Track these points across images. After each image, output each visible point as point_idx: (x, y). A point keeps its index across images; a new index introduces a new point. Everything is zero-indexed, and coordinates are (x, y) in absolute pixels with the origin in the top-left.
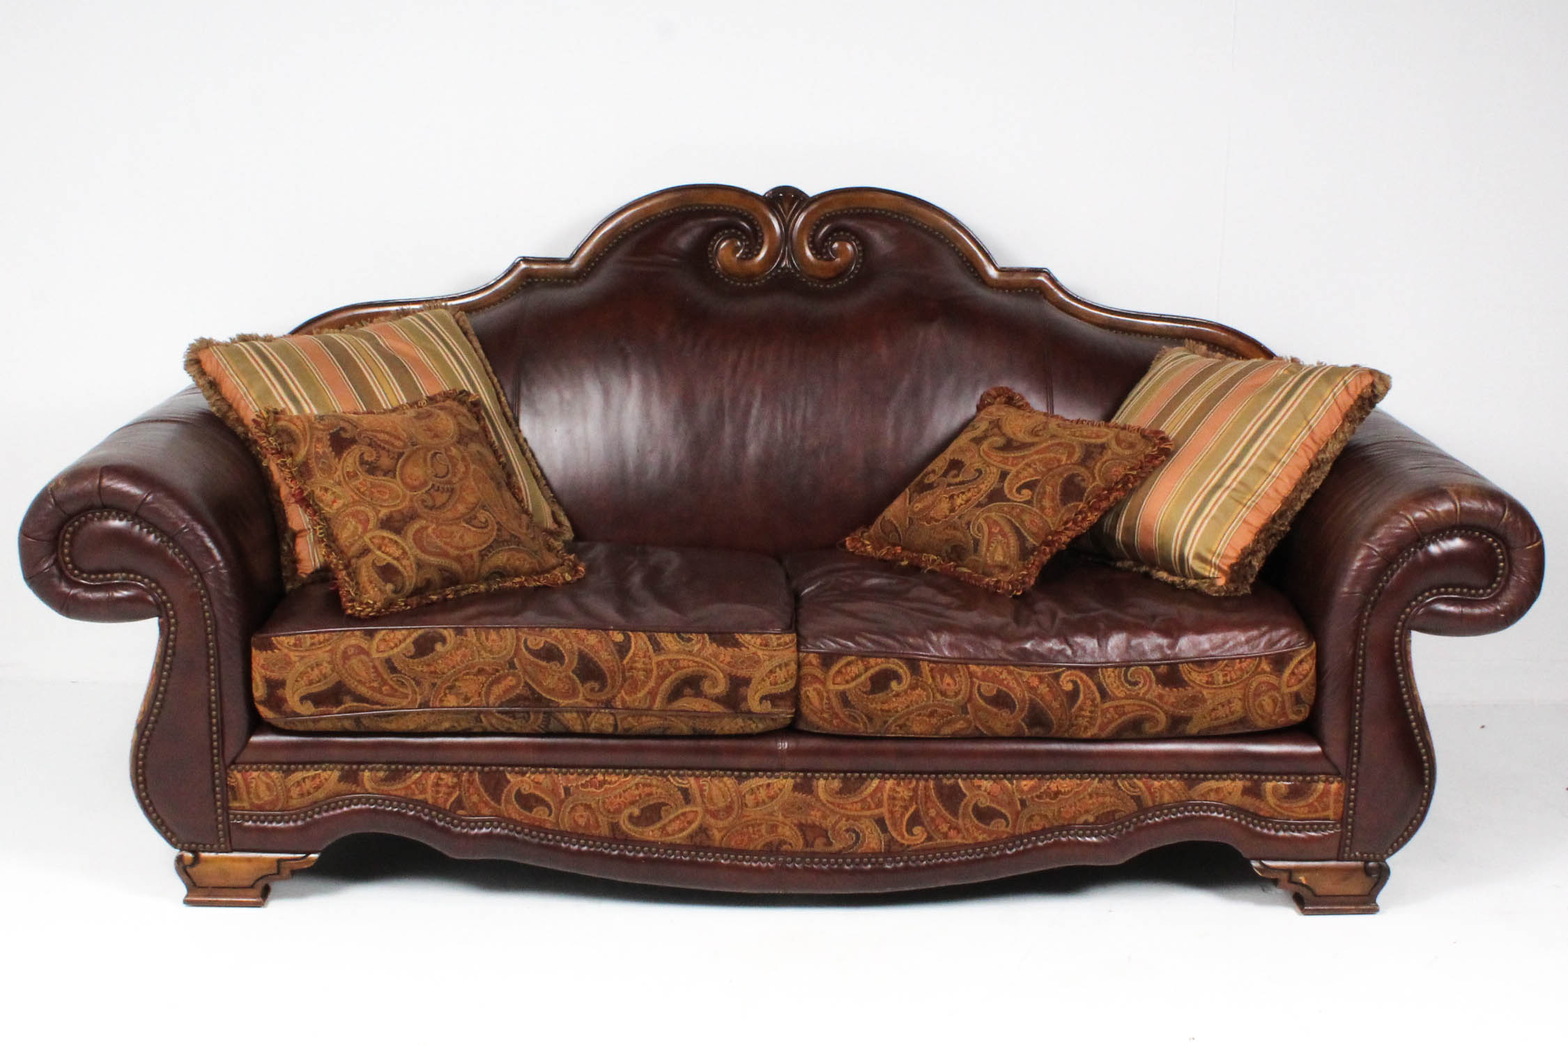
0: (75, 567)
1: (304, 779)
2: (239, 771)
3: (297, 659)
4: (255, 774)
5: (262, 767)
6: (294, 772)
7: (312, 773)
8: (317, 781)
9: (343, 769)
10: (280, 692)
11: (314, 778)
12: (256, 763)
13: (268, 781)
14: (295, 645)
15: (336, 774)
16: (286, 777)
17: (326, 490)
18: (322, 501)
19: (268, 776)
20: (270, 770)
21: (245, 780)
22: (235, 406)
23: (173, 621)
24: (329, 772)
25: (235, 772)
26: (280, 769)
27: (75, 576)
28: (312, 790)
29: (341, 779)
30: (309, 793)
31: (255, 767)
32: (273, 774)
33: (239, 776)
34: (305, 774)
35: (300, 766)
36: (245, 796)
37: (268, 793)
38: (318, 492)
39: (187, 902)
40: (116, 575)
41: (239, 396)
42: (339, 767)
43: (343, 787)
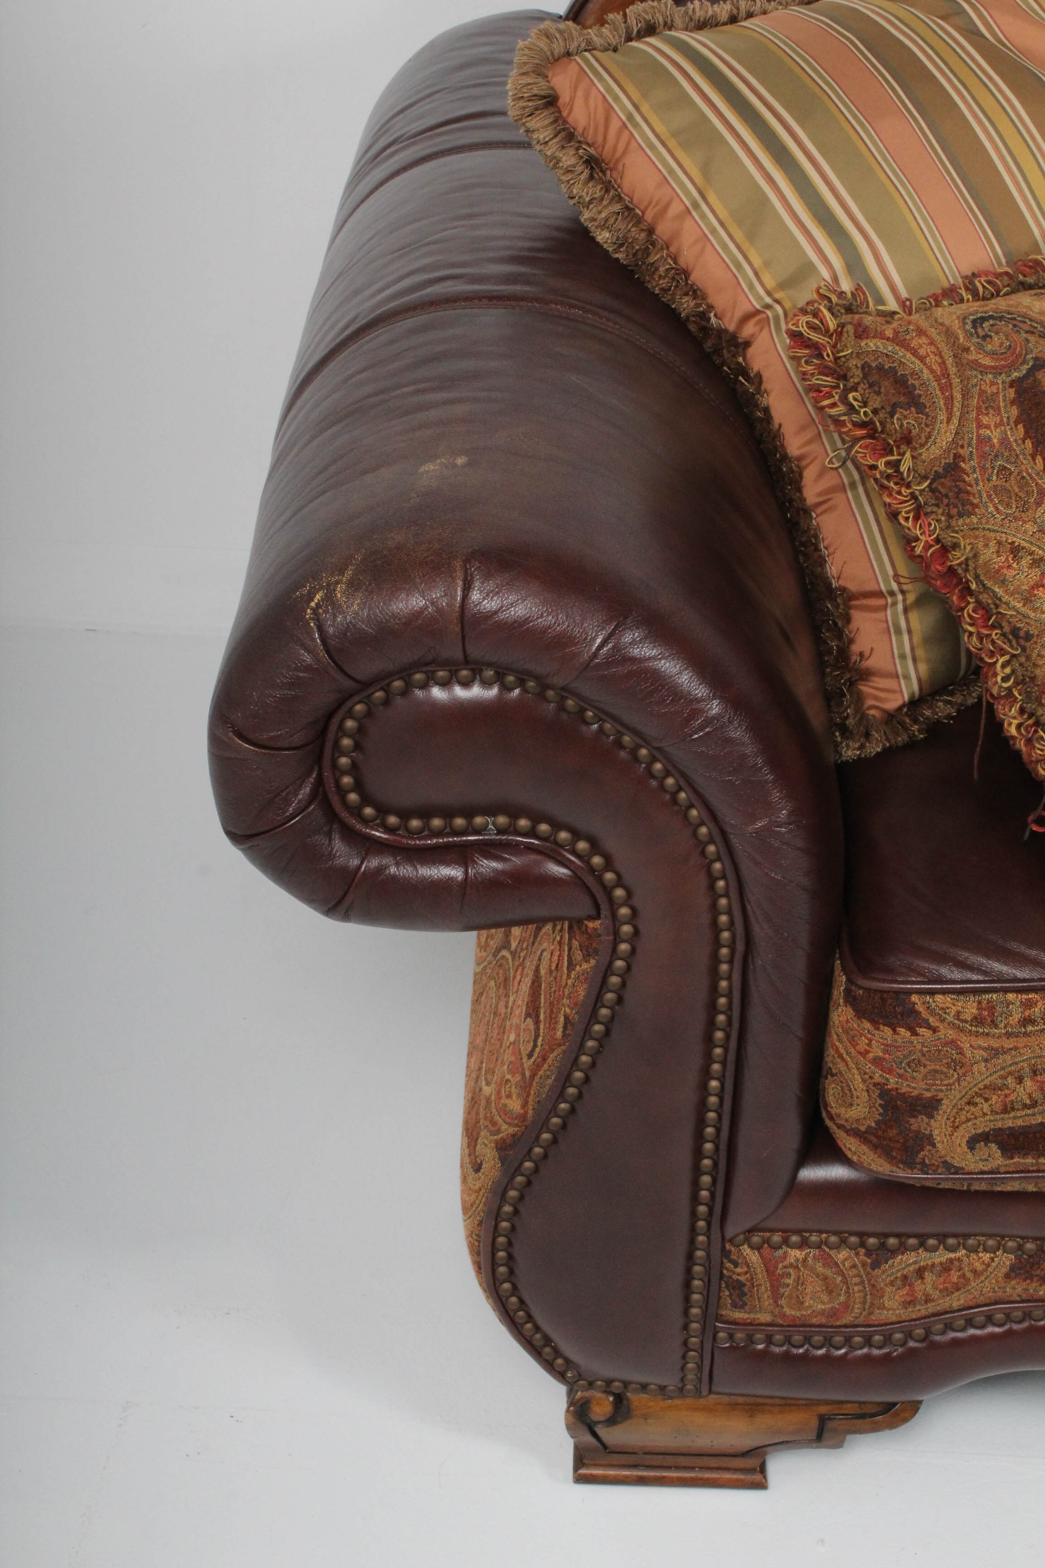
0: (366, 800)
1: (920, 1273)
2: (758, 1248)
3: (980, 1054)
4: (795, 1254)
5: (814, 1238)
6: (894, 1252)
7: (942, 1256)
8: (954, 1277)
9: (1020, 1247)
10: (918, 1123)
11: (946, 1268)
12: (798, 1232)
13: (829, 1272)
14: (978, 1020)
15: (1005, 1260)
16: (876, 1265)
17: (1016, 551)
18: (1003, 582)
19: (830, 1262)
20: (837, 1247)
21: (770, 1270)
22: (663, 230)
23: (626, 929)
24: (986, 1257)
25: (746, 1250)
26: (863, 1244)
27: (366, 821)
28: (935, 1294)
29: (1013, 1273)
30: (928, 1299)
31: (794, 1238)
32: (842, 1255)
33: (753, 1257)
34: (923, 1257)
35: (912, 1241)
36: (767, 1302)
37: (825, 1298)
38: (988, 554)
39: (580, 1479)
40: (479, 820)
41: (675, 209)
42: (1011, 1244)
43: (1017, 1288)
